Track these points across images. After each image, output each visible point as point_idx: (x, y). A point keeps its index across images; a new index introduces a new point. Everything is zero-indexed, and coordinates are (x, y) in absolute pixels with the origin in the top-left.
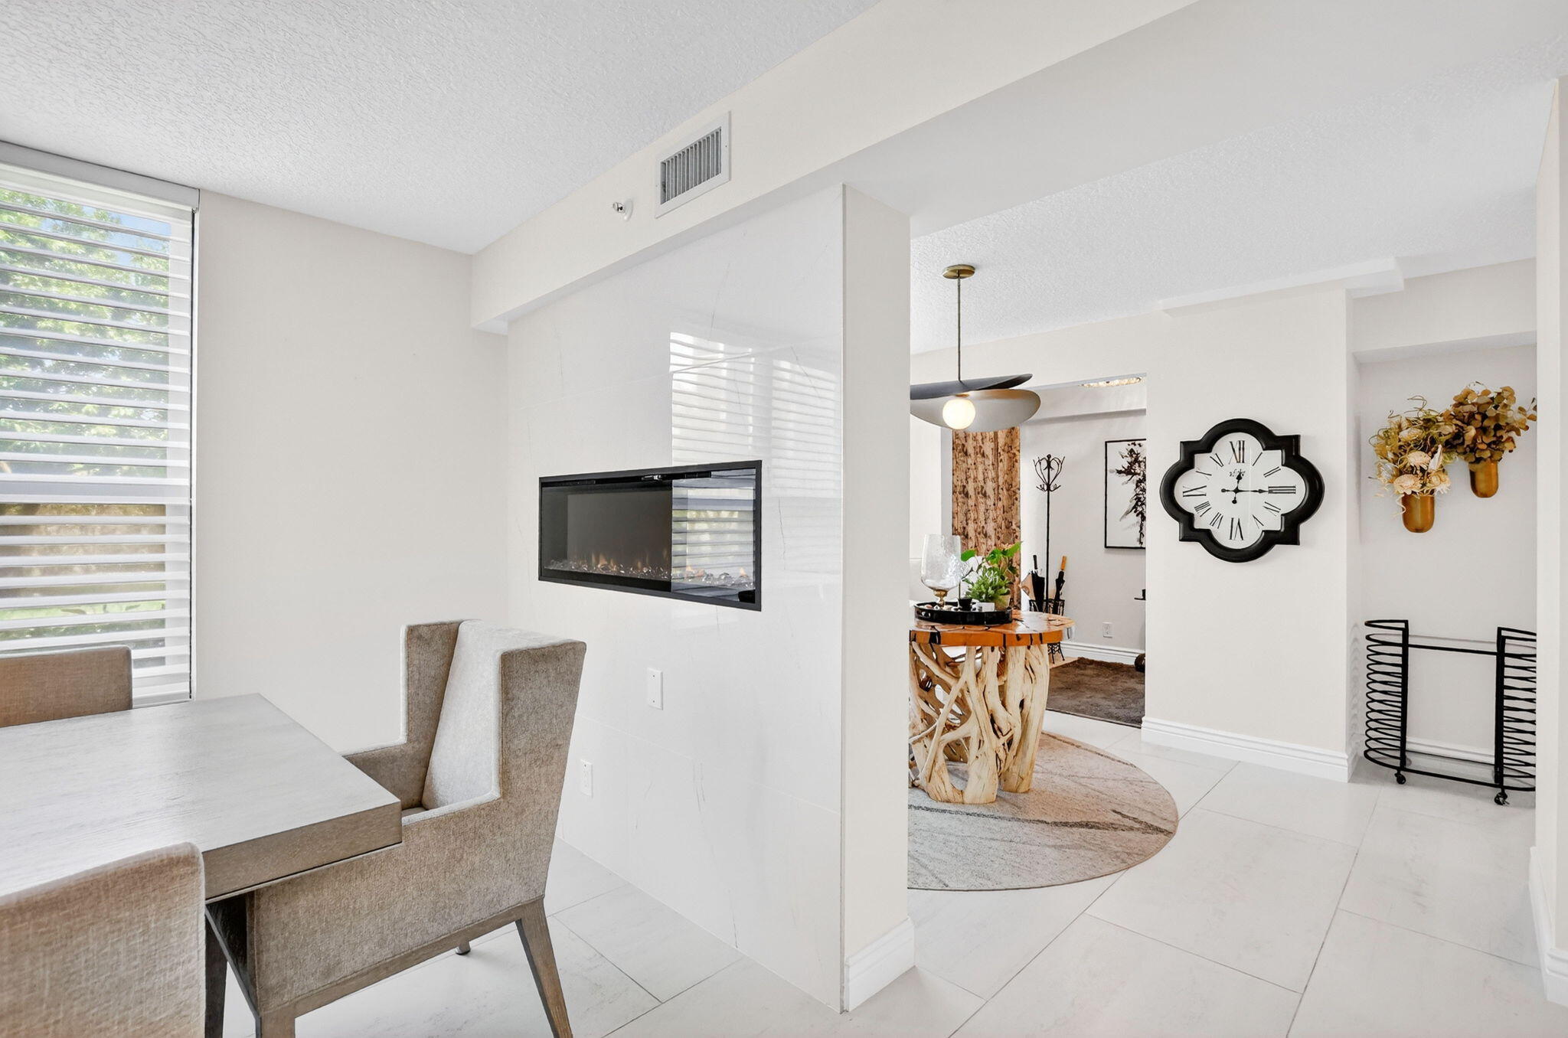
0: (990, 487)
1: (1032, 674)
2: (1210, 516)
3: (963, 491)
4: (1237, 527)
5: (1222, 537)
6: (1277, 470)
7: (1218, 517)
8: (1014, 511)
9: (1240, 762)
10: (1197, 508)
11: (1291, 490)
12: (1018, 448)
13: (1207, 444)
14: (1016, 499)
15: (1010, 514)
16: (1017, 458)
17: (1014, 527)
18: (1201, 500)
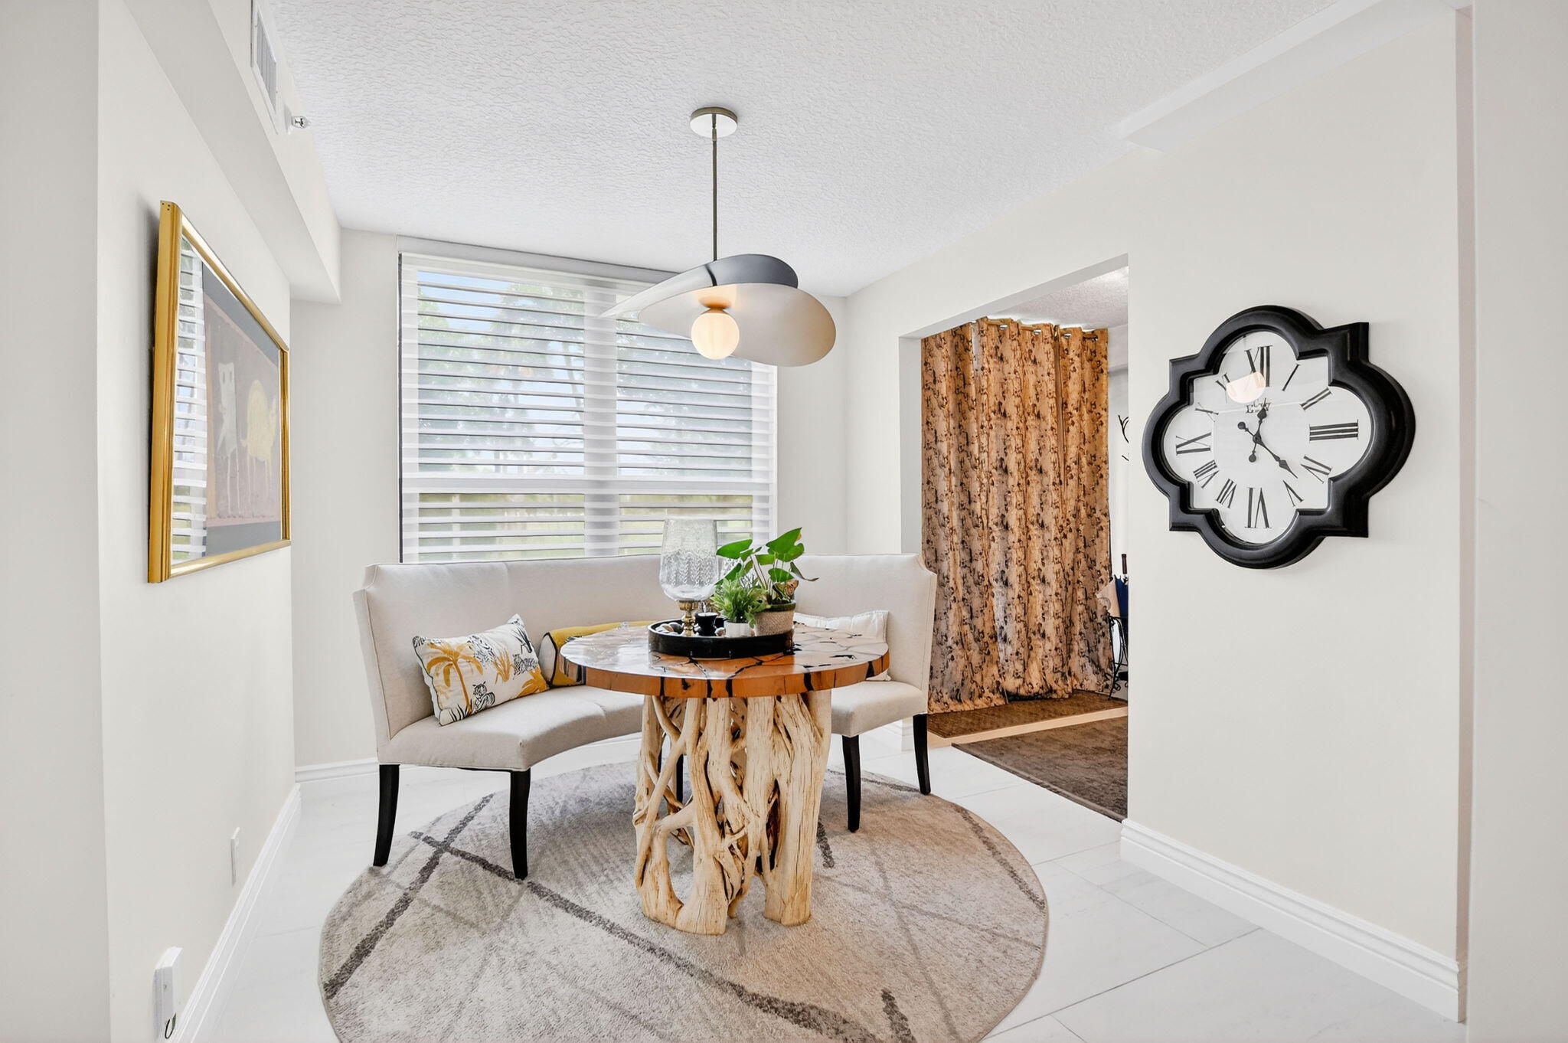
0: (1048, 461)
1: (787, 741)
2: (1216, 485)
3: (1001, 466)
4: (1259, 502)
5: (1234, 522)
6: (1323, 395)
7: (1228, 490)
8: (1098, 495)
9: (1260, 928)
10: (1198, 473)
11: (1349, 430)
12: (1104, 406)
13: (1213, 360)
14: (1102, 476)
15: (1092, 496)
16: (1103, 419)
17: (1098, 514)
18: (1203, 459)
